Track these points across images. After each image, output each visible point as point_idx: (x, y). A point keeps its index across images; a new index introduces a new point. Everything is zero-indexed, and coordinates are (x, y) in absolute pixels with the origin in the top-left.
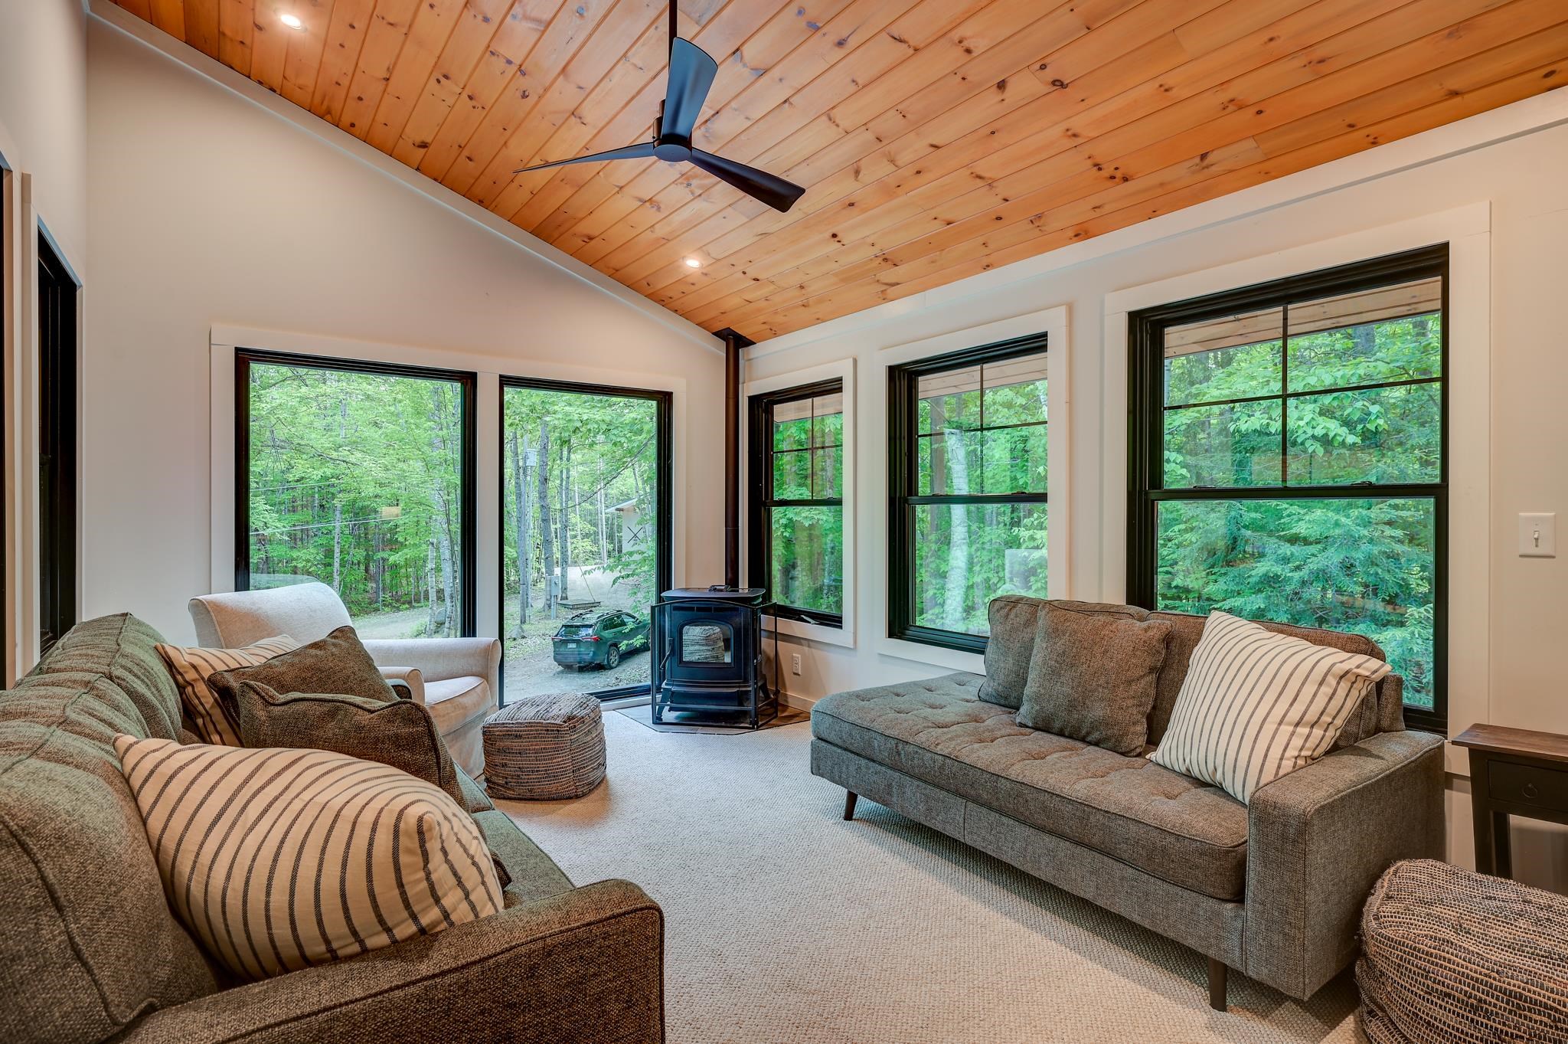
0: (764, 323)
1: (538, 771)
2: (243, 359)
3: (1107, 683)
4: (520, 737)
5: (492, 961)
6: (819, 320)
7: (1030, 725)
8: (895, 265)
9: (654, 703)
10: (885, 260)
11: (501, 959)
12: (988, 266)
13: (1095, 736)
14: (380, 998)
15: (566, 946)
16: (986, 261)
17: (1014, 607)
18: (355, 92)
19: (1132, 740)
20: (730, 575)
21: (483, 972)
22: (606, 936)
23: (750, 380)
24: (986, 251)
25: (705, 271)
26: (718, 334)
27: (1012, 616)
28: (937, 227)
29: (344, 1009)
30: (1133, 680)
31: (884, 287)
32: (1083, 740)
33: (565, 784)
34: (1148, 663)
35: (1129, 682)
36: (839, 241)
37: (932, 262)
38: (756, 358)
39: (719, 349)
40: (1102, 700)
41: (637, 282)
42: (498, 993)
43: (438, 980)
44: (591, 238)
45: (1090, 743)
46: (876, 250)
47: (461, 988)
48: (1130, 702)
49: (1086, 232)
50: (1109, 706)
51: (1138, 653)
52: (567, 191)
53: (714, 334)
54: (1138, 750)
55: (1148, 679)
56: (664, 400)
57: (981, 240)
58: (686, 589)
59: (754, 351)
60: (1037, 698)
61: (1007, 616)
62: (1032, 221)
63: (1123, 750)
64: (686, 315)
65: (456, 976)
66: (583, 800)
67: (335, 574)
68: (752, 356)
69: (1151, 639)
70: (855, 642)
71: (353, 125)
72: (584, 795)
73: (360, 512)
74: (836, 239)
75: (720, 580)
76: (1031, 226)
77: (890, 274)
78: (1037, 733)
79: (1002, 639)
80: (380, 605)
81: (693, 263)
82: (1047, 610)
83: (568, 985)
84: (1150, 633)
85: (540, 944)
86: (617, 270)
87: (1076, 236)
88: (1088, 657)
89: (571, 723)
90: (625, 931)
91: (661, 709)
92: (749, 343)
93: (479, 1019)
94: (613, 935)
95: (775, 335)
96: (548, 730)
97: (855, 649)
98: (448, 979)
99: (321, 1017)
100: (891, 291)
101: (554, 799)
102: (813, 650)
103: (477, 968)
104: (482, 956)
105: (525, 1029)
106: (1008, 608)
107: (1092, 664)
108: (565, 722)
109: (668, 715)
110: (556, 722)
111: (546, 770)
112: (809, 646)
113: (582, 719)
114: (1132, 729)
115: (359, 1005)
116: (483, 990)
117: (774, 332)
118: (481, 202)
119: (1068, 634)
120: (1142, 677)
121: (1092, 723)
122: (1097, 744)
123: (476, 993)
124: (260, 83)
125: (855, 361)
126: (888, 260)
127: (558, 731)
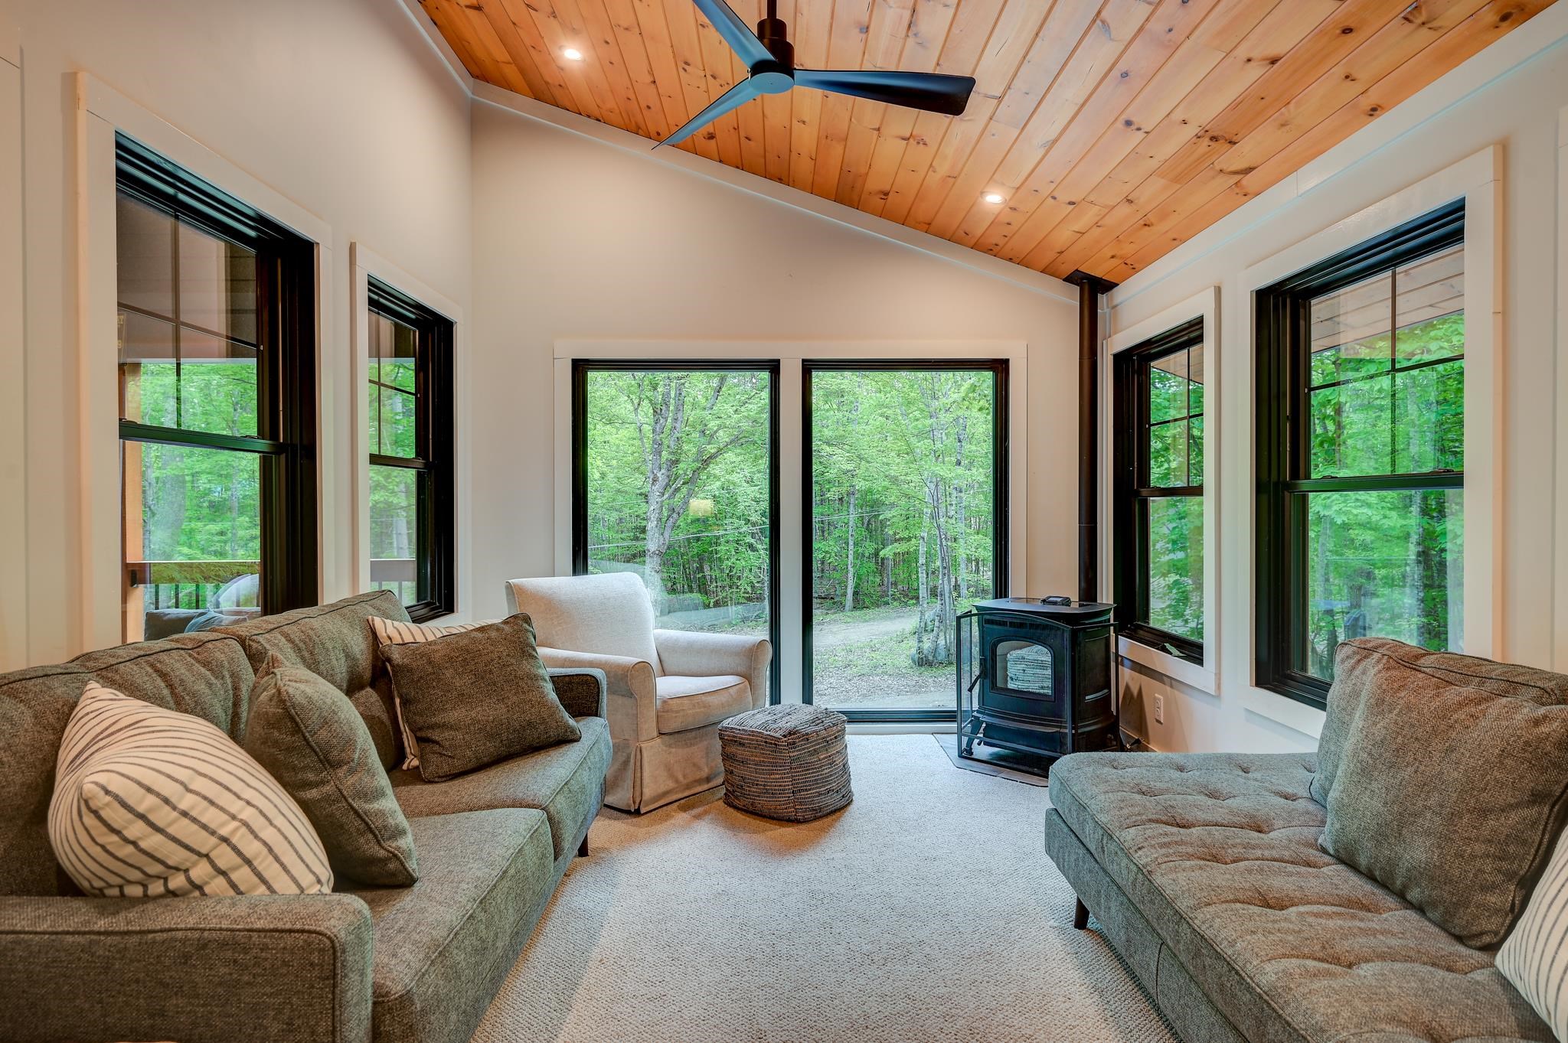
0: (1113, 257)
1: (757, 785)
2: (580, 368)
3: (1442, 806)
4: (743, 745)
5: (150, 936)
6: (1177, 241)
7: (1332, 852)
8: (1232, 143)
9: (960, 733)
10: (1214, 139)
11: (159, 937)
12: (1374, 109)
13: (1414, 894)
14: (54, 937)
15: (223, 945)
16: (1366, 102)
17: (1366, 657)
18: (643, 105)
19: (1476, 917)
20: (1083, 584)
21: (140, 944)
22: (265, 948)
23: (1115, 333)
24: (1357, 88)
25: (1012, 204)
26: (1068, 279)
27: (1357, 672)
28: (1255, 72)
29: (26, 937)
30: (1491, 811)
31: (1237, 178)
32: (1401, 895)
33: (780, 804)
34: (1528, 783)
35: (1484, 812)
36: (1139, 129)
37: (1283, 125)
38: (1121, 303)
39: (1070, 298)
40: (1428, 833)
41: (954, 234)
42: (151, 968)
43: (102, 938)
44: (886, 194)
45: (1410, 905)
46: (1191, 131)
47: (119, 952)
48: (1479, 848)
49: (1521, 8)
50: (1439, 847)
51: (1509, 762)
52: (838, 149)
53: (1064, 280)
54: (1486, 939)
55: (1531, 812)
56: (1000, 368)
57: (1339, 71)
58: (1028, 600)
59: (1120, 294)
60: (1341, 807)
61: (1353, 668)
62: (1406, 19)
63: (1457, 931)
64: (1023, 261)
65: (118, 938)
66: (803, 826)
67: (849, 566)
68: (1115, 302)
69: (1540, 740)
70: (1219, 686)
71: (658, 134)
72: (805, 821)
73: (872, 506)
74: (1134, 127)
75: (1071, 591)
76: (1409, 27)
77: (1235, 158)
78: (1341, 867)
79: (1338, 707)
80: (889, 599)
81: (994, 199)
82: (1381, 666)
83: (220, 984)
84: (1544, 729)
85: (197, 935)
86: (929, 224)
87: (1505, 18)
88: (1419, 756)
89: (790, 739)
90: (285, 948)
91: (970, 743)
92: (1108, 286)
93: (134, 986)
94: (272, 949)
95: (1135, 270)
96: (766, 742)
97: (1218, 696)
98: (109, 940)
99: (10, 937)
100: (1248, 181)
101: (773, 818)
102: (1176, 692)
103: (136, 939)
104: (143, 929)
105: (178, 1012)
106: (1358, 657)
107: (1422, 768)
108: (785, 736)
109: (982, 751)
110: (775, 735)
111: (764, 785)
112: (1171, 686)
113: (806, 737)
114: (1479, 897)
115: (37, 938)
116: (139, 961)
117: (1132, 268)
118: (780, 180)
119: (1395, 712)
120: (1513, 807)
121: (1408, 870)
122: (1420, 909)
123: (132, 961)
124: (589, 117)
125: (1218, 291)
126: (1218, 137)
127: (776, 744)
